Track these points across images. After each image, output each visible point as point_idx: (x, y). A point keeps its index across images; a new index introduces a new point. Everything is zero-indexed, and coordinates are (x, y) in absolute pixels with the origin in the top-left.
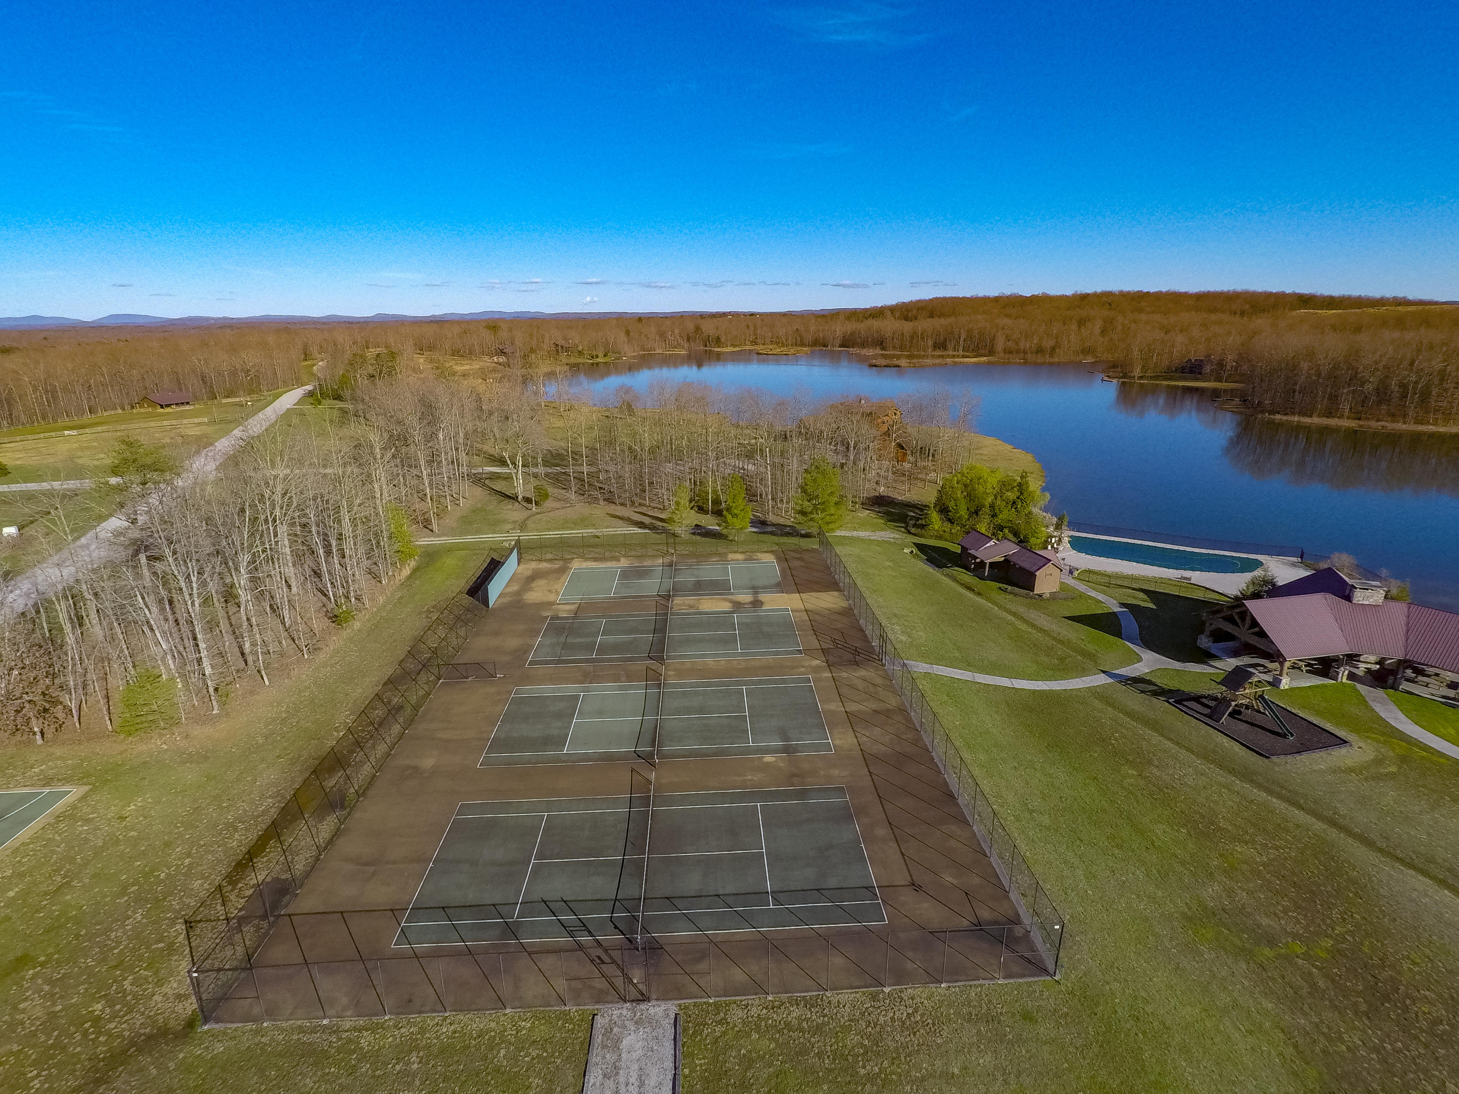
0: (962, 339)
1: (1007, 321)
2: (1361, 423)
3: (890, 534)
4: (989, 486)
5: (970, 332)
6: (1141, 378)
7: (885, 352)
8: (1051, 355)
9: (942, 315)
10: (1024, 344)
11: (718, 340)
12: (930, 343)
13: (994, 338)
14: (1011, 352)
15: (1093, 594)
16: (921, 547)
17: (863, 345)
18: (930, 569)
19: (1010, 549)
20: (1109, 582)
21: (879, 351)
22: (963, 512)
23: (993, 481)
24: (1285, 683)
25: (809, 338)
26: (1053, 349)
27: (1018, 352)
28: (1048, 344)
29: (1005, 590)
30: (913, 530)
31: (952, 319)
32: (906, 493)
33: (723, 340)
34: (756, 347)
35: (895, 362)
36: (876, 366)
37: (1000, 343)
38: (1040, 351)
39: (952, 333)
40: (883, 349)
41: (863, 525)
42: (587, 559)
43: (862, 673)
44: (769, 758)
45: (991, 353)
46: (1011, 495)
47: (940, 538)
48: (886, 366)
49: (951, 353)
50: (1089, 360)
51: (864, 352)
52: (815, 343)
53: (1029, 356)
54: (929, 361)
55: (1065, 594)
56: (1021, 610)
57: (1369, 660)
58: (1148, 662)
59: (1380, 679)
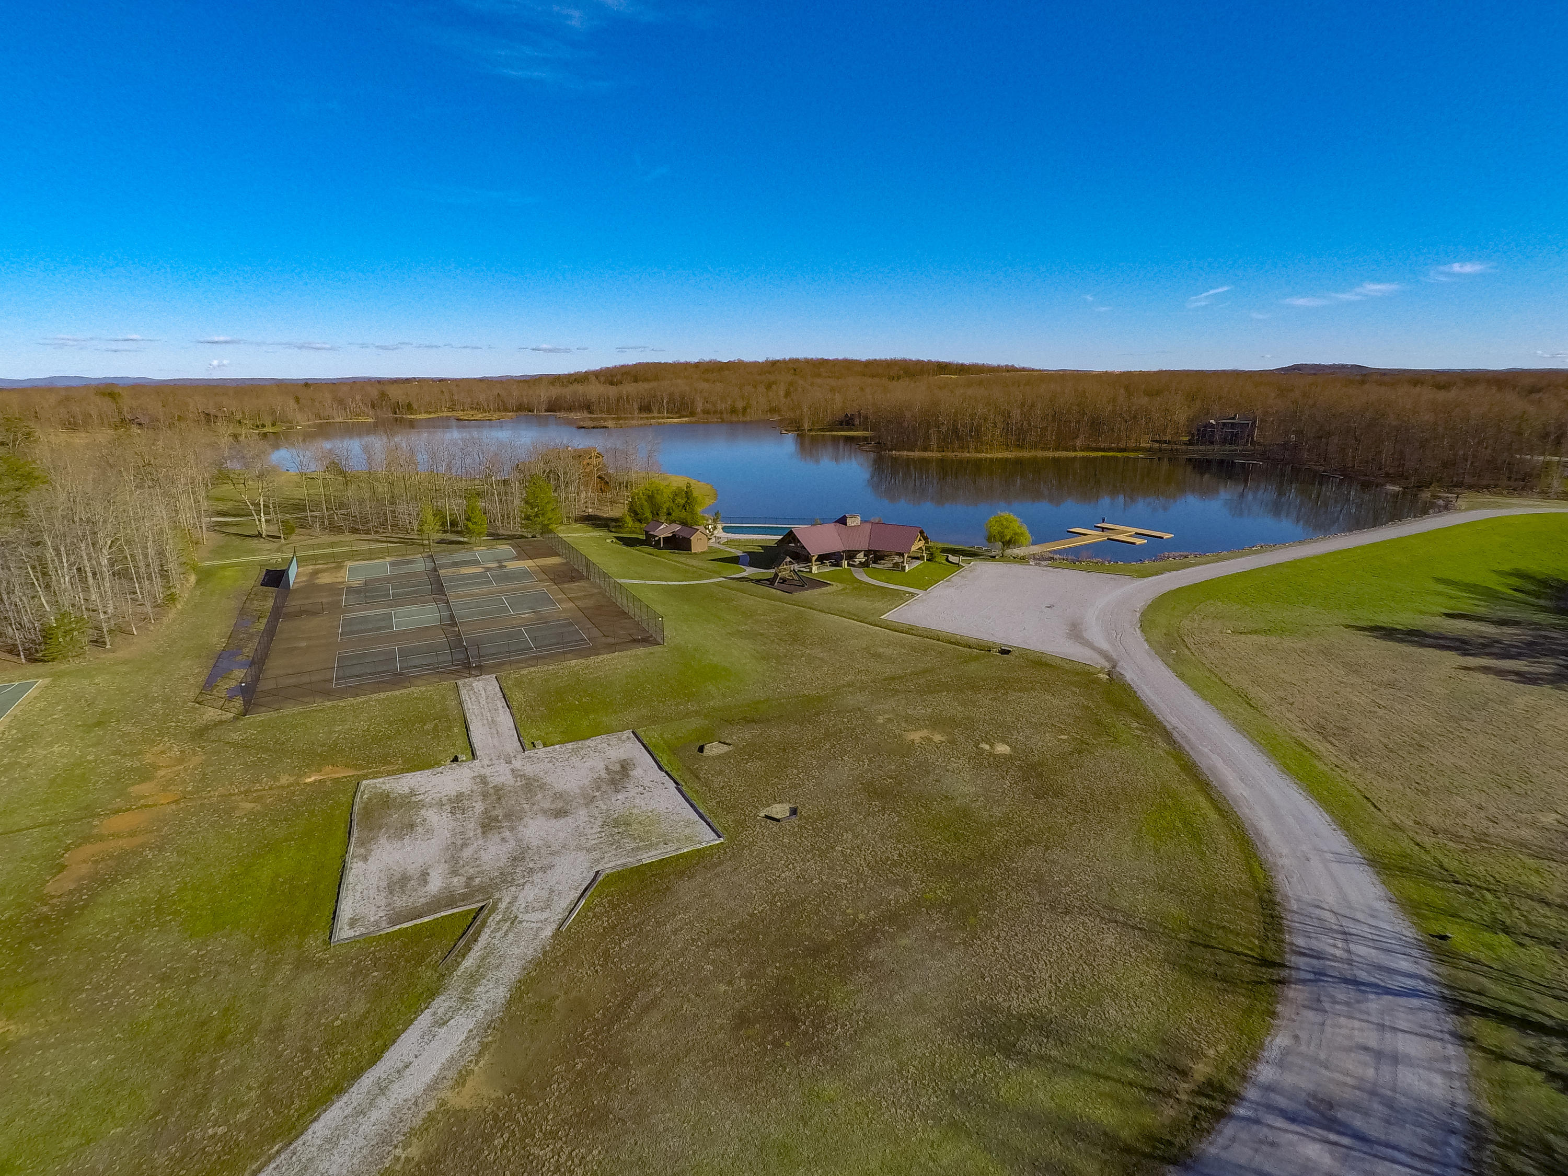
0: (665, 401)
1: (706, 385)
2: (944, 454)
3: (596, 533)
4: (665, 495)
5: (671, 395)
6: (810, 430)
7: (593, 416)
8: (744, 414)
9: (646, 380)
10: (721, 406)
11: (409, 406)
12: (636, 406)
13: (693, 403)
14: (708, 413)
15: (729, 550)
16: (617, 538)
17: (570, 409)
18: (625, 548)
19: (677, 528)
20: (740, 544)
21: (586, 415)
22: (648, 514)
23: (667, 493)
24: (815, 569)
25: (512, 403)
26: (745, 409)
27: (715, 412)
28: (740, 405)
29: (674, 553)
30: (613, 530)
31: (655, 384)
32: (608, 512)
33: (415, 406)
34: (455, 413)
35: (603, 423)
36: (584, 427)
37: (699, 407)
38: (733, 411)
39: (655, 396)
40: (590, 413)
41: (577, 530)
42: (356, 561)
43: (577, 584)
44: (523, 616)
45: (692, 414)
46: (682, 502)
47: (633, 532)
48: (594, 428)
49: (656, 415)
50: (776, 418)
51: (572, 415)
52: (520, 408)
53: (725, 416)
54: (634, 422)
55: (712, 550)
56: (682, 560)
57: (861, 557)
58: (749, 571)
59: (864, 565)
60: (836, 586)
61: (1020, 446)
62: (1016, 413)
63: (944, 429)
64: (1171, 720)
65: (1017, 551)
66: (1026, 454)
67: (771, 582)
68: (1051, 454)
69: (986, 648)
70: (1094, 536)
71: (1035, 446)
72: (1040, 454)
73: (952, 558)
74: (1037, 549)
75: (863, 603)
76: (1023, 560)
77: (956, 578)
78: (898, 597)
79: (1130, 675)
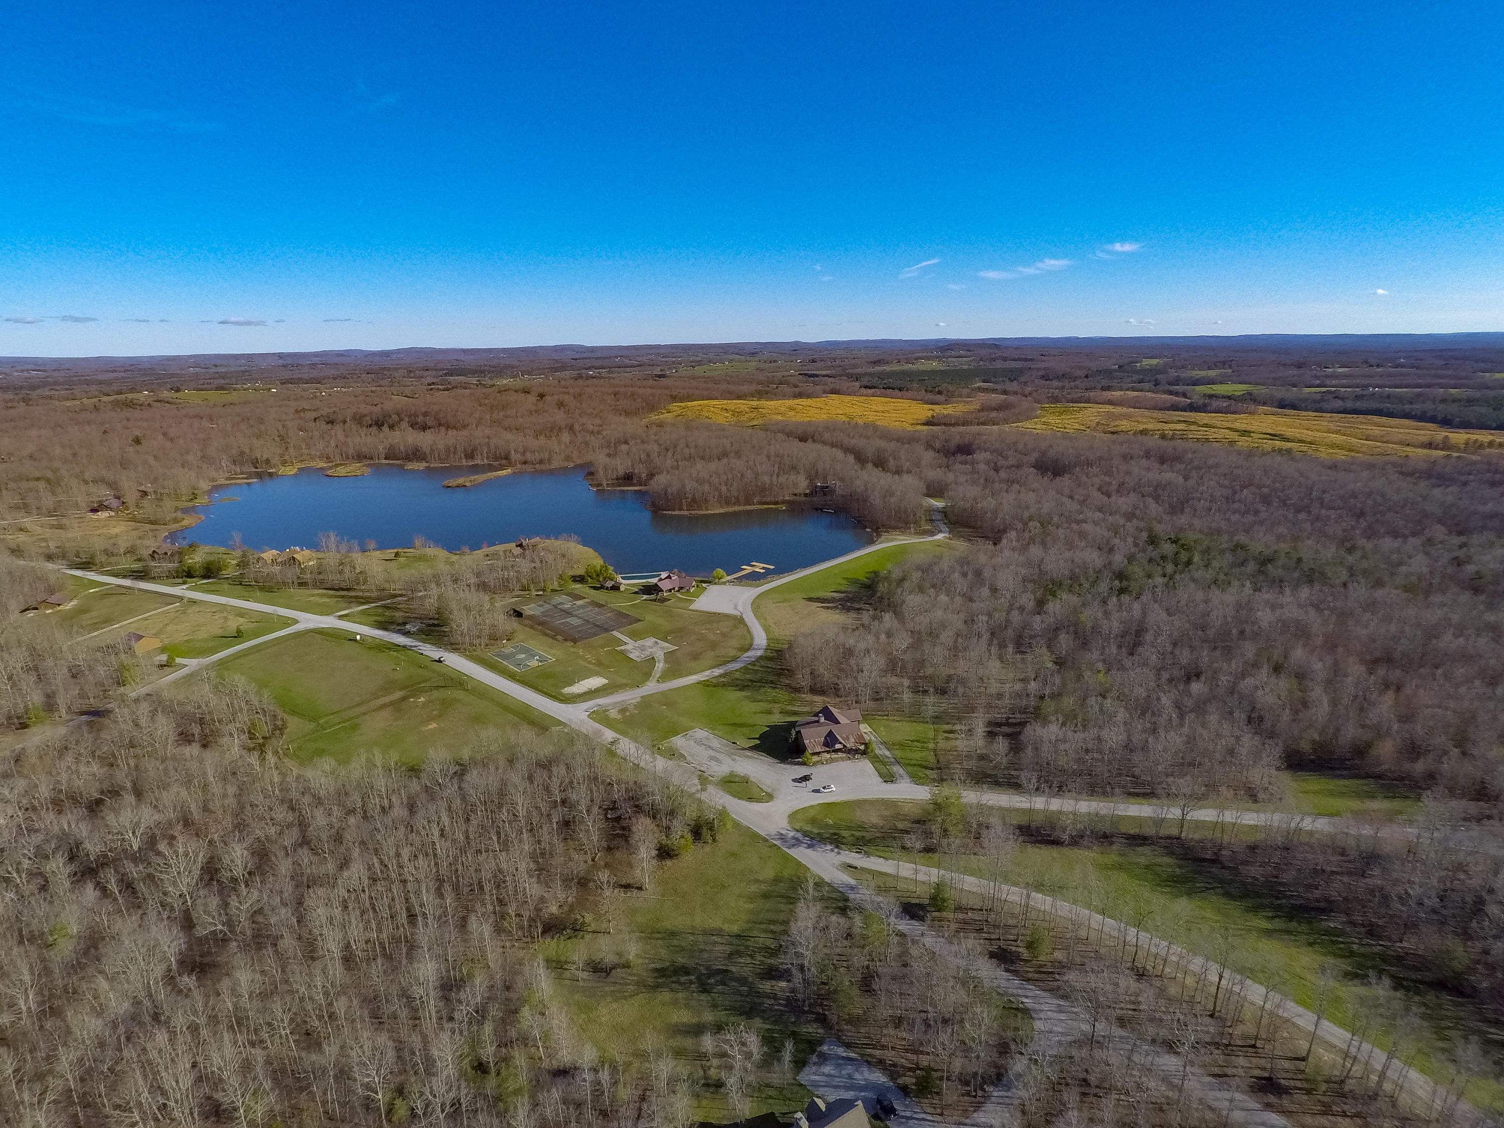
0: (485, 452)
2: (690, 512)
5: (488, 447)
6: (606, 485)
8: (550, 464)
12: (462, 456)
13: (508, 453)
16: (590, 587)
18: (596, 591)
19: (610, 583)
20: (633, 585)
23: (595, 567)
24: (665, 594)
25: (351, 451)
26: (549, 460)
27: (528, 462)
29: (615, 591)
30: (584, 583)
31: (465, 433)
33: (273, 462)
39: (476, 449)
41: (574, 585)
45: (510, 464)
47: (593, 583)
51: (414, 465)
55: (626, 589)
56: (620, 594)
57: (677, 589)
58: (645, 597)
59: (678, 591)
60: (673, 600)
61: (728, 502)
62: (724, 488)
63: (689, 500)
64: (749, 624)
65: (723, 580)
66: (730, 509)
67: (655, 600)
68: (741, 508)
69: (715, 613)
70: (748, 569)
71: (735, 504)
72: (737, 508)
73: (704, 585)
74: (729, 578)
75: (683, 605)
76: (724, 583)
77: (705, 593)
78: (692, 602)
79: (744, 617)
